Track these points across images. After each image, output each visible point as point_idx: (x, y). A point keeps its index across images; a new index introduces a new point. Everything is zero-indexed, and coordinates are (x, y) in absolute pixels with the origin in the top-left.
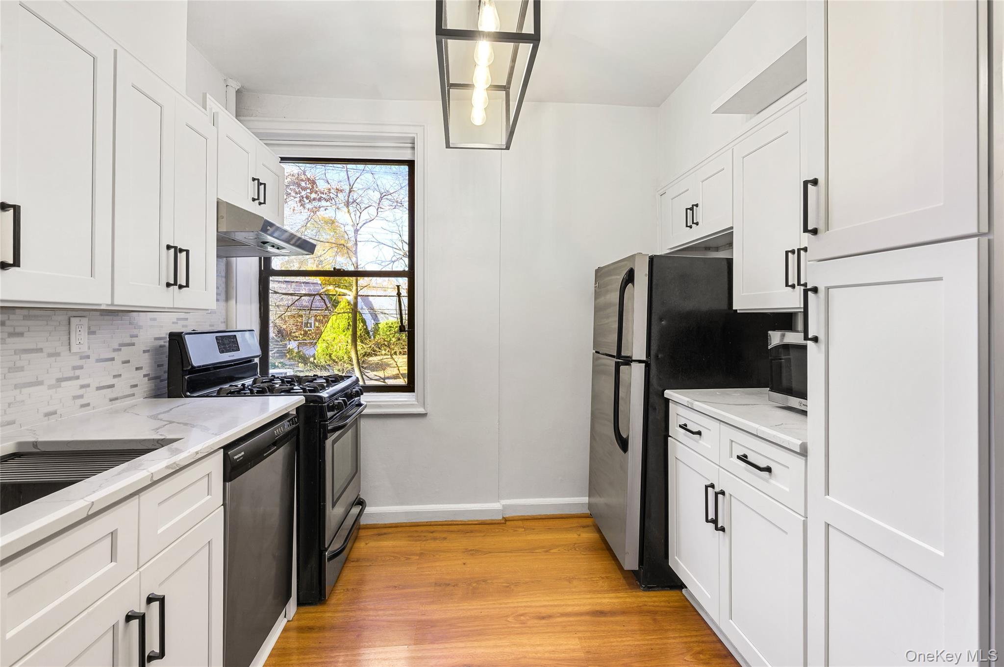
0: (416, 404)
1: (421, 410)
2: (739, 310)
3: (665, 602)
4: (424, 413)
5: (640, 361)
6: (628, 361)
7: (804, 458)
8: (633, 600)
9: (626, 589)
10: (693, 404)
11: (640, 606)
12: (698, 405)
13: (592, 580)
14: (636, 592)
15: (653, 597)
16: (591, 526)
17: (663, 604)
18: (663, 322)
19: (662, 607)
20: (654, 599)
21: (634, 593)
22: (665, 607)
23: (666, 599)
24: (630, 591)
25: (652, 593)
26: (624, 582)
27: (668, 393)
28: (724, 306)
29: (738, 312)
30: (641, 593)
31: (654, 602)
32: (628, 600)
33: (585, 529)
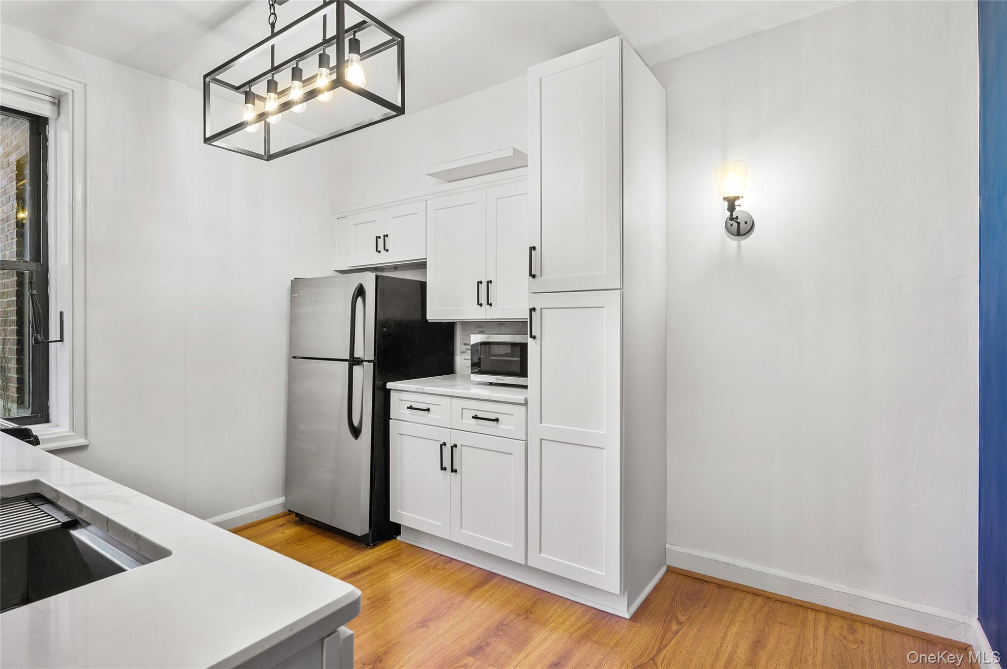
0: (72, 435)
1: (81, 441)
2: (430, 320)
3: (391, 549)
4: (86, 444)
5: (369, 361)
6: (358, 362)
7: (525, 407)
8: (369, 557)
9: (359, 553)
10: (423, 389)
11: (378, 559)
12: (428, 389)
13: (327, 558)
14: (366, 551)
15: (381, 549)
16: (286, 523)
17: (391, 551)
18: (385, 329)
19: (392, 552)
20: (383, 550)
21: (366, 553)
22: (394, 552)
23: (391, 547)
24: (362, 553)
25: (378, 548)
26: (352, 549)
27: (389, 385)
28: (418, 317)
29: (429, 321)
30: (371, 551)
31: (385, 552)
32: (365, 558)
33: (285, 527)
